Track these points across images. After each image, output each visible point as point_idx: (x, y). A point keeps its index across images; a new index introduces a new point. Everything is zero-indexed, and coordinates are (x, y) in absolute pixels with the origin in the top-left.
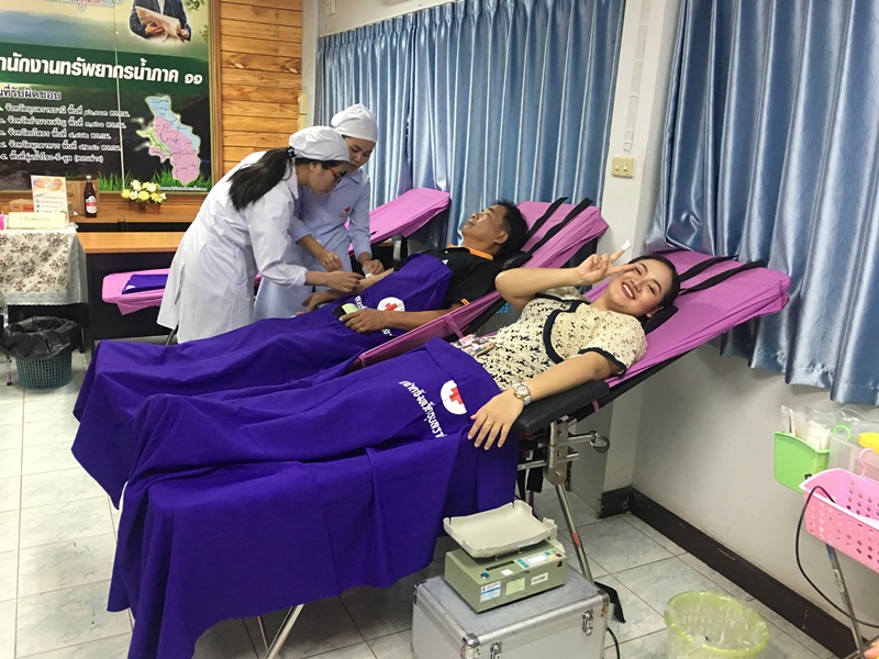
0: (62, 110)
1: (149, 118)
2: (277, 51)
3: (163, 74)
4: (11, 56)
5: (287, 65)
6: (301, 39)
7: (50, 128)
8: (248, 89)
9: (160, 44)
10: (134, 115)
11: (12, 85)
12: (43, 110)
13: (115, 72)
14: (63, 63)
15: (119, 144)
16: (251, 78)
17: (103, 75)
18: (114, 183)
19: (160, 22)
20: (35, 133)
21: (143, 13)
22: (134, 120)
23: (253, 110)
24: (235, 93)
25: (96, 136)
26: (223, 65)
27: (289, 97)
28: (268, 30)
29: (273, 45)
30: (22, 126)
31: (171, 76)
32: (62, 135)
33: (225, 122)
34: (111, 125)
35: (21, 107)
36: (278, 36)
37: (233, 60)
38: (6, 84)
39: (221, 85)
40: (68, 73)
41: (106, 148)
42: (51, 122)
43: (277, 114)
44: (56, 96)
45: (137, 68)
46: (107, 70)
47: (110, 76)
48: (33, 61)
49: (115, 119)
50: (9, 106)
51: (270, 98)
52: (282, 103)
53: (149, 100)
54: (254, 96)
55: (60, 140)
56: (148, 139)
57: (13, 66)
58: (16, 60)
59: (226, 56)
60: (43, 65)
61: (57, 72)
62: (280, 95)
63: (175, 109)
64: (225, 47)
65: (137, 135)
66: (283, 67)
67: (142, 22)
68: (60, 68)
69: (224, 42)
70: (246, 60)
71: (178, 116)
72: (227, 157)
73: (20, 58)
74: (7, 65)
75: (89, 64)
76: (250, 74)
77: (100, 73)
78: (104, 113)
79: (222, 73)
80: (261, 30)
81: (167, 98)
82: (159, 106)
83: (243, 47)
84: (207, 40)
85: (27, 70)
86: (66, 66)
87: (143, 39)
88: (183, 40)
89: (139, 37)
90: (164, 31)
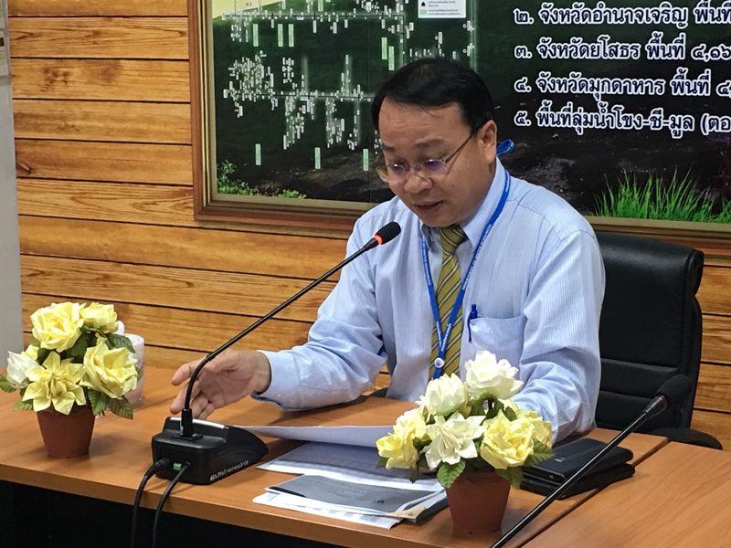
7: (639, 33)
20: (603, 49)
30: (574, 30)
32: (673, 51)
42: (648, 15)
55: (664, 69)
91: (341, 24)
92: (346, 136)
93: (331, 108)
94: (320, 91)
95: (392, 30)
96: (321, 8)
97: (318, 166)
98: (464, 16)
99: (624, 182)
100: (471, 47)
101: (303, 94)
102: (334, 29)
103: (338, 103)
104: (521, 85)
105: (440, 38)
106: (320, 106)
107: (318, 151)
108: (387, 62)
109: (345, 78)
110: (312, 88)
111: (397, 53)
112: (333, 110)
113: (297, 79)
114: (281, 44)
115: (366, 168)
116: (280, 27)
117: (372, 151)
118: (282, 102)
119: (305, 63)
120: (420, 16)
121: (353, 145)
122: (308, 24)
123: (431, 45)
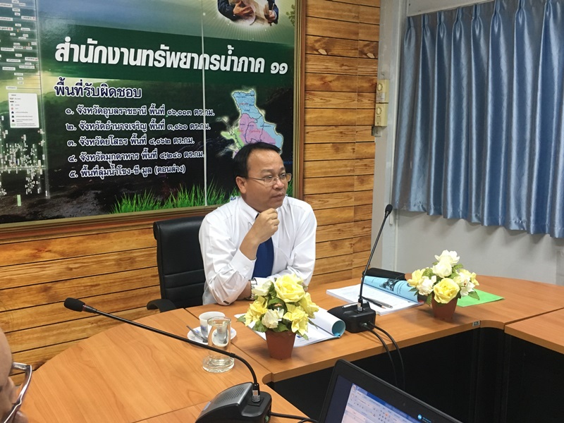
0: (142, 111)
1: (234, 116)
2: (357, 34)
3: (250, 63)
4: (85, 43)
5: (366, 49)
6: (378, 20)
7: (127, 134)
8: (329, 78)
9: (251, 28)
10: (219, 113)
11: (85, 80)
12: (122, 111)
13: (204, 62)
14: (145, 52)
15: (202, 149)
16: (332, 65)
17: (188, 66)
18: (196, 196)
20: (111, 141)
22: (219, 119)
23: (334, 101)
24: (318, 83)
25: (179, 141)
26: (308, 50)
27: (366, 85)
28: (350, 11)
29: (353, 28)
30: (96, 133)
31: (258, 66)
32: (141, 141)
33: (308, 117)
34: (195, 127)
35: (96, 109)
36: (358, 17)
37: (317, 45)
38: (78, 80)
39: (305, 73)
40: (151, 64)
41: (190, 155)
42: (130, 126)
43: (355, 104)
44: (134, 93)
45: (223, 57)
46: (193, 59)
47: (195, 67)
48: (110, 49)
49: (199, 120)
50: (81, 109)
51: (348, 87)
52: (360, 92)
53: (236, 95)
54: (335, 85)
55: (138, 149)
56: (232, 142)
57: (86, 56)
58: (91, 48)
59: (311, 39)
60: (122, 54)
61: (138, 63)
62: (357, 83)
63: (260, 104)
64: (311, 30)
65: (221, 136)
66: (362, 53)
67: (230, 1)
68: (140, 58)
69: (310, 25)
70: (329, 43)
71: (263, 113)
72: (308, 157)
73: (95, 46)
74: (80, 55)
75: (173, 53)
76: (331, 61)
77: (185, 63)
78: (188, 113)
79: (306, 60)
80: (344, 11)
81: (252, 91)
82: (245, 101)
83: (325, 30)
84: (293, 23)
85: (104, 61)
86: (148, 56)
87: (231, 22)
88: (270, 23)
89: (226, 19)
90: (252, 12)
98: (38, 127)
99: (124, 197)
100: (43, 143)
104: (72, 159)
105: (24, 137)
120: (11, 127)
123: (19, 141)
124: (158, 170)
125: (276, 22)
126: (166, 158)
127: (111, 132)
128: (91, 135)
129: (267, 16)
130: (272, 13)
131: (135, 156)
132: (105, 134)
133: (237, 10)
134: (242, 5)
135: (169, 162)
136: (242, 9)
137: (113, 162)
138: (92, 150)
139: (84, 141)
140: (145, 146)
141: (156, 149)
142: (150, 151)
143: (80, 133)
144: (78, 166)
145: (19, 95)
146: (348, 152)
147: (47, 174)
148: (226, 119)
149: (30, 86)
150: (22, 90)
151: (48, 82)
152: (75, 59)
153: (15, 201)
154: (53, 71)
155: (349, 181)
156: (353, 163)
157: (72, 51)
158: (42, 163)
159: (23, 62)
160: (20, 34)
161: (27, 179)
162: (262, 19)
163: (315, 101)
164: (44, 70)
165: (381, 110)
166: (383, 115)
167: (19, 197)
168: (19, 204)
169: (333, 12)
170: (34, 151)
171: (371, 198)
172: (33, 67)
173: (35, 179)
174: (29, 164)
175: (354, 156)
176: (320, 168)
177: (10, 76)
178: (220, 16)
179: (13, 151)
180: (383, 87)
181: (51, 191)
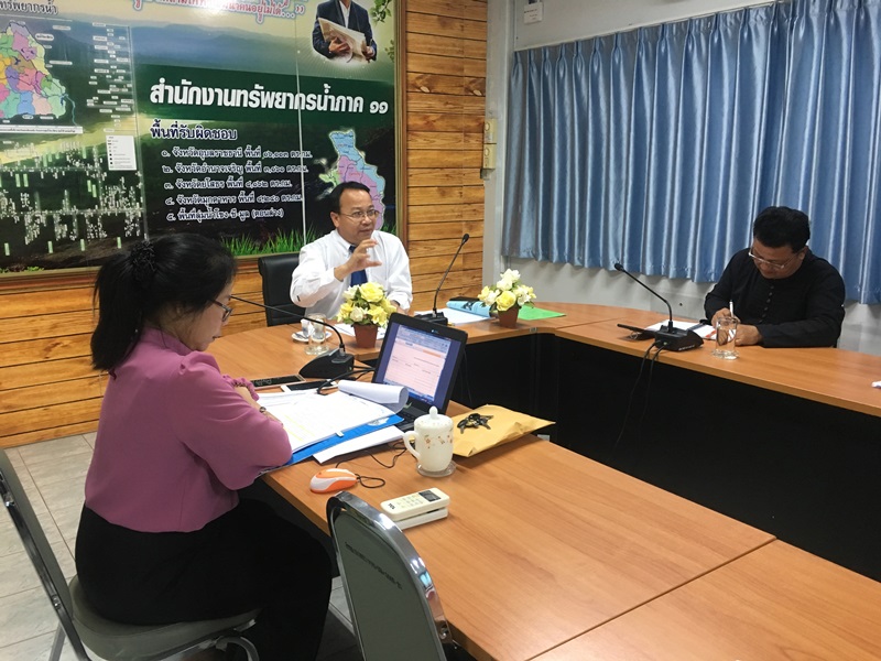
0: (238, 153)
1: (333, 158)
2: (462, 69)
3: (348, 102)
4: (180, 84)
5: (472, 86)
6: (484, 55)
7: (224, 177)
8: (433, 117)
9: (347, 65)
10: (317, 155)
11: (180, 122)
12: (217, 153)
13: (299, 102)
14: (240, 92)
15: (300, 192)
16: (436, 104)
17: (283, 106)
18: (295, 241)
19: (345, 37)
20: (207, 184)
21: (327, 26)
22: (316, 162)
23: (438, 142)
24: (421, 123)
25: (276, 184)
26: (409, 87)
27: (473, 124)
28: (454, 45)
29: (457, 63)
30: (193, 175)
31: (356, 105)
32: (238, 184)
33: (411, 158)
34: (292, 169)
35: (191, 151)
36: (462, 52)
37: (419, 83)
38: (173, 122)
39: (407, 113)
40: (245, 105)
41: (287, 198)
42: (226, 169)
43: (461, 145)
44: (229, 134)
45: (320, 96)
46: (288, 98)
47: (291, 107)
48: (204, 89)
49: (296, 162)
50: (177, 151)
51: (454, 127)
52: (467, 132)
53: (334, 136)
54: (439, 124)
55: (235, 192)
56: (330, 184)
57: (181, 97)
58: (185, 89)
59: (412, 77)
60: (216, 95)
61: (232, 104)
62: (463, 123)
63: (359, 146)
64: (411, 67)
65: (319, 179)
66: (468, 90)
67: (326, 38)
68: (234, 98)
69: (410, 61)
70: (431, 80)
71: (363, 154)
72: (412, 201)
73: (189, 87)
74: (175, 96)
75: (268, 93)
76: (435, 98)
77: (280, 103)
78: (285, 155)
79: (407, 98)
80: (447, 45)
81: (351, 132)
82: (343, 142)
83: (428, 66)
84: (392, 59)
85: (198, 102)
86: (242, 96)
87: (327, 59)
88: (368, 60)
89: (322, 57)
90: (349, 48)
91: (60, 174)
92: (68, 233)
93: (57, 219)
94: (49, 210)
95: (93, 176)
96: (45, 165)
97: (51, 251)
98: (135, 169)
100: (140, 185)
101: (37, 213)
102: (56, 176)
103: (61, 216)
104: (170, 202)
105: (123, 180)
106: (50, 219)
107: (50, 243)
108: (91, 193)
109: (66, 202)
110: (43, 209)
111: (97, 188)
112: (59, 220)
113: (32, 204)
114: (18, 185)
115: (83, 249)
116: (17, 176)
117: (86, 240)
118: (22, 218)
119: (37, 196)
120: (110, 169)
121: (73, 238)
122: (37, 174)
123: (118, 183)
124: (256, 214)
125: (374, 58)
126: (263, 201)
127: (208, 174)
128: (188, 177)
129: (365, 53)
130: (370, 50)
131: (232, 200)
132: (201, 177)
133: (333, 46)
134: (338, 41)
135: (267, 206)
136: (338, 46)
137: (210, 205)
138: (188, 193)
139: (180, 183)
140: (241, 189)
141: (253, 192)
142: (247, 194)
143: (176, 175)
144: (176, 209)
145: (116, 137)
146: (455, 197)
147: (145, 217)
148: (324, 161)
149: (126, 128)
150: (119, 132)
151: (144, 124)
152: (170, 101)
153: (115, 243)
154: (148, 113)
155: (457, 227)
156: (462, 207)
157: (166, 92)
158: (141, 206)
159: (119, 104)
160: (116, 76)
161: (126, 221)
162: (360, 56)
163: (417, 142)
164: (140, 112)
165: (489, 151)
166: (491, 158)
167: (119, 239)
168: (119, 246)
169: (435, 47)
170: (132, 193)
171: (481, 245)
172: (129, 109)
173: (134, 221)
174: (128, 207)
175: (462, 200)
176: (425, 213)
177: (107, 118)
178: (316, 53)
179: (112, 194)
180: (490, 126)
181: (150, 234)
